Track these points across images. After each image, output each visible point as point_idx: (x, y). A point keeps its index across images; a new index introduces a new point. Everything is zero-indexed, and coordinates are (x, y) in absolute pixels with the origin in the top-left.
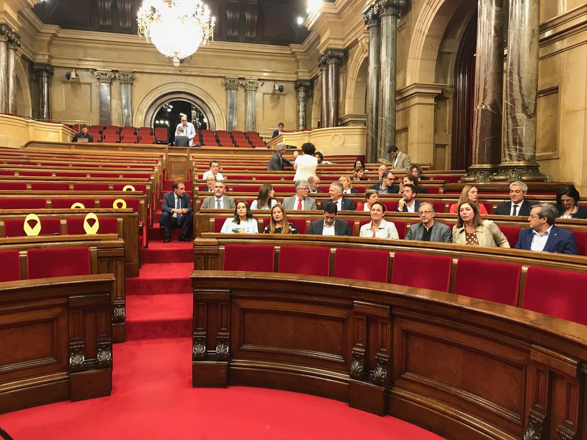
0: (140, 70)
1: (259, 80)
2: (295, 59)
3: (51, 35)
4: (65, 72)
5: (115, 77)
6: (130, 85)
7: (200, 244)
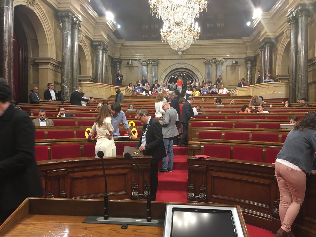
0: (161, 58)
1: (224, 59)
2: (245, 46)
3: (121, 44)
4: (127, 61)
5: (149, 62)
6: (156, 66)
7: (191, 144)
